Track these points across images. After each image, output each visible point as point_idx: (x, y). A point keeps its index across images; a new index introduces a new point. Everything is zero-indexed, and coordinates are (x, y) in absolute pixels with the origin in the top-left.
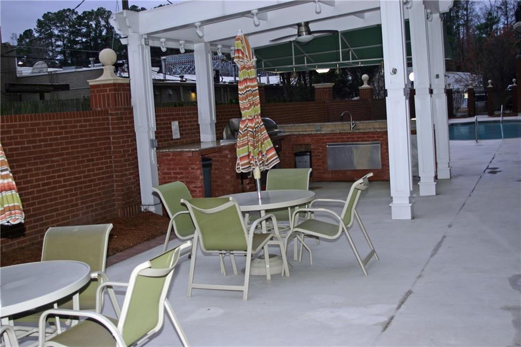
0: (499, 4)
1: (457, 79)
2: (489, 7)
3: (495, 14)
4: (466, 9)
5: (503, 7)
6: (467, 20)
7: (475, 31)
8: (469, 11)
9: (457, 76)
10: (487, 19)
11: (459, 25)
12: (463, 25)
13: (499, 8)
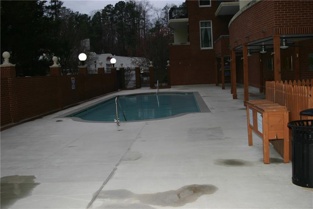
0: (163, 17)
1: (133, 61)
2: (157, 19)
3: (161, 23)
4: (144, 19)
5: (165, 19)
6: (144, 26)
7: (149, 33)
8: (146, 20)
9: (133, 59)
10: (156, 25)
11: (140, 29)
12: (142, 28)
13: (163, 19)
